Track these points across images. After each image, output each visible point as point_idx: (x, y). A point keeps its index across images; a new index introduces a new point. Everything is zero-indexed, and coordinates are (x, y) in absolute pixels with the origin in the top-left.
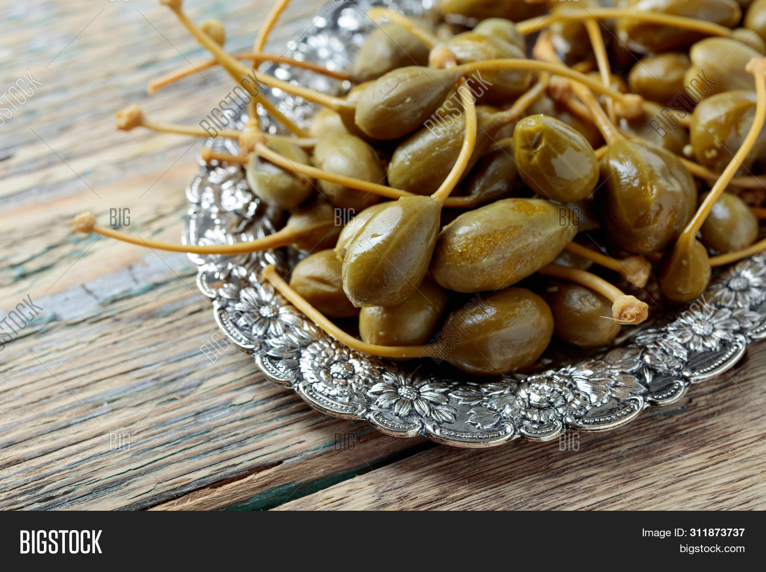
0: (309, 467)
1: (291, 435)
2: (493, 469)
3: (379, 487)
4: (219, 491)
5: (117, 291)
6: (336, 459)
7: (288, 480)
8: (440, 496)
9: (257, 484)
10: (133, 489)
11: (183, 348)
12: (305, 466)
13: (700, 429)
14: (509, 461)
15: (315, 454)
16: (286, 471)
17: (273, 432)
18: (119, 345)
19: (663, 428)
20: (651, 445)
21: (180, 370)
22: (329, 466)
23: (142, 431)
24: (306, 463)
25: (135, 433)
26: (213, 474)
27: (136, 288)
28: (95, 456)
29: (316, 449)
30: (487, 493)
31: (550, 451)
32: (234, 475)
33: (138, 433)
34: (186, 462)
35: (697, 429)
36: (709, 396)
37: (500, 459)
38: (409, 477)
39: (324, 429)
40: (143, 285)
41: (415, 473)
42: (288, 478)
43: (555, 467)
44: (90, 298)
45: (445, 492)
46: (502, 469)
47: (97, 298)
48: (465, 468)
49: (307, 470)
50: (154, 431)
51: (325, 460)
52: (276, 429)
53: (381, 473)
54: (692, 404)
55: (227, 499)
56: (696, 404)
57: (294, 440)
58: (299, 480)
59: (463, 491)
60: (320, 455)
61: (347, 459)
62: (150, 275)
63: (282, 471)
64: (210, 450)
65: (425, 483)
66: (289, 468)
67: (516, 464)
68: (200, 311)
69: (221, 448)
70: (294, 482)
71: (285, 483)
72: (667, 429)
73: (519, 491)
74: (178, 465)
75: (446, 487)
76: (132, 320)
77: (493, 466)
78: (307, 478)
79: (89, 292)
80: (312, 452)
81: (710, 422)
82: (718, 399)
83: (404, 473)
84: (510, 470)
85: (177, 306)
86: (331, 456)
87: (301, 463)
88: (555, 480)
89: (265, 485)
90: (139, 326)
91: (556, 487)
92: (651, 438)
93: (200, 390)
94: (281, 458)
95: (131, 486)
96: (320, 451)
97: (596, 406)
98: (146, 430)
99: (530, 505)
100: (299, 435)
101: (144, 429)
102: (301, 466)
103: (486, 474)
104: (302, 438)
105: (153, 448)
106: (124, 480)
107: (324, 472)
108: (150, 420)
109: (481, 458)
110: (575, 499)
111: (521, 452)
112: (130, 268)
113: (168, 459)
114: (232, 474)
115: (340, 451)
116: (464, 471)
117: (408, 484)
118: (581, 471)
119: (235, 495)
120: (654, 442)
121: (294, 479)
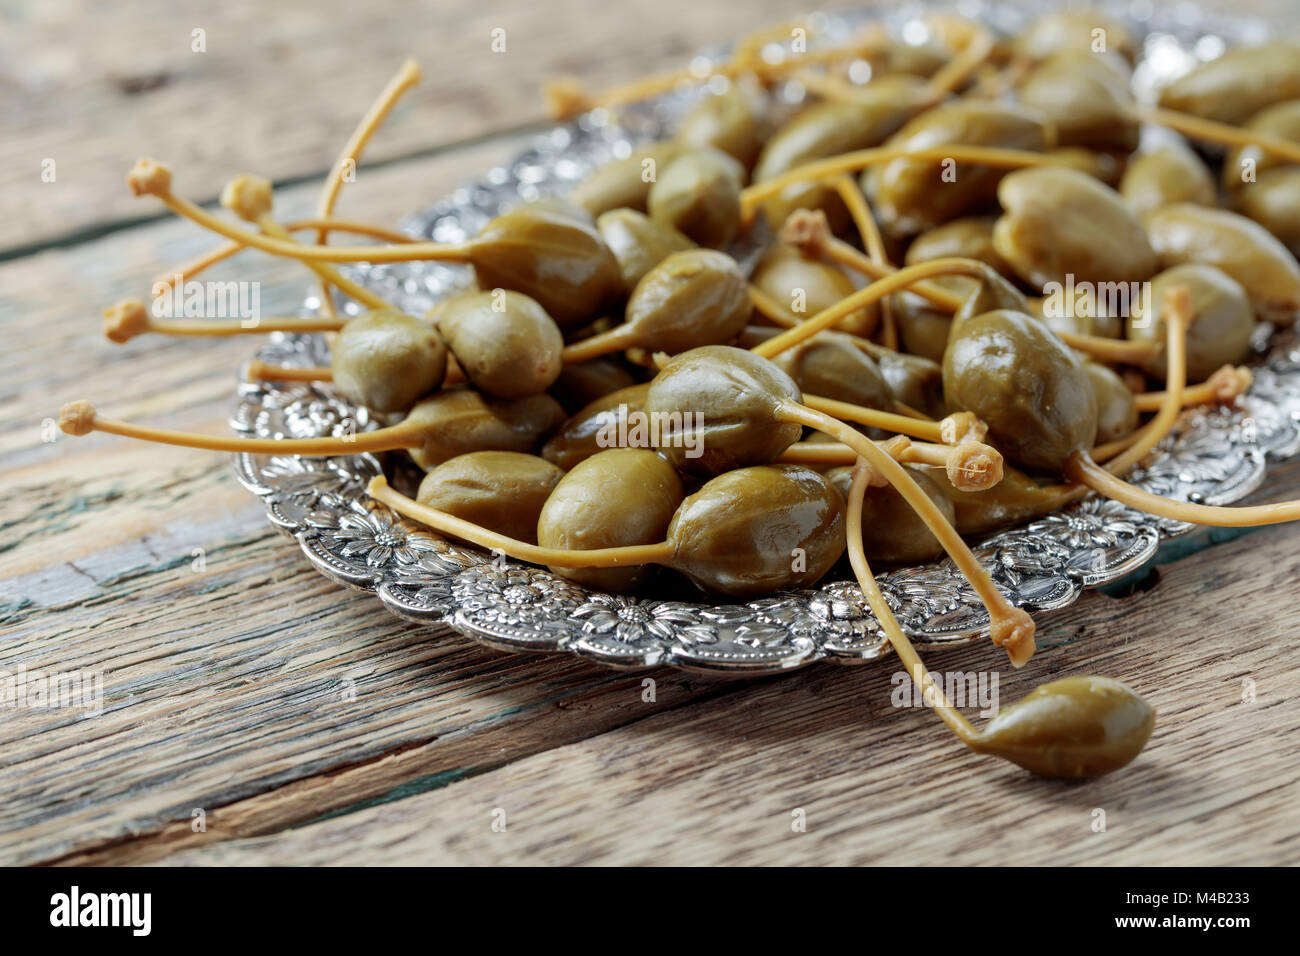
0: (481, 746)
1: (445, 705)
2: (784, 722)
3: (604, 755)
4: (339, 780)
5: (126, 569)
6: (524, 734)
7: (449, 764)
8: (704, 758)
9: (400, 770)
10: (196, 781)
11: (247, 626)
12: (475, 742)
13: (1104, 659)
14: (807, 712)
15: (490, 726)
16: (445, 750)
17: (416, 704)
18: (140, 627)
19: (1045, 661)
20: (1031, 682)
21: (247, 650)
22: (513, 745)
23: (199, 719)
24: (475, 739)
25: (187, 722)
26: (326, 758)
27: (155, 564)
28: (125, 751)
29: (491, 719)
30: (781, 749)
31: (871, 698)
32: (360, 758)
33: (192, 722)
34: (278, 746)
35: (1101, 660)
36: (1110, 623)
37: (793, 710)
38: (650, 739)
39: (498, 695)
40: (167, 559)
41: (657, 734)
42: (448, 761)
43: (882, 714)
44: (84, 578)
45: (710, 753)
46: (799, 720)
47: (94, 579)
48: (739, 724)
49: (477, 750)
50: (219, 718)
51: (505, 735)
52: (420, 700)
53: (603, 740)
54: (1086, 633)
55: (353, 791)
56: (1092, 633)
57: (453, 710)
58: (468, 765)
59: (740, 749)
60: (498, 728)
61: (541, 735)
62: (177, 548)
63: (439, 750)
64: (316, 730)
65: (678, 744)
66: (449, 745)
67: (820, 714)
68: (266, 583)
69: (333, 727)
70: (458, 767)
71: (445, 768)
72: (1052, 662)
73: (832, 743)
74: (266, 749)
75: (712, 747)
76: (157, 599)
77: (784, 719)
78: (481, 762)
79: (81, 572)
80: (484, 723)
81: (1120, 650)
82: (1125, 625)
83: (639, 736)
84: (812, 722)
85: (228, 579)
86: (515, 729)
87: (467, 739)
88: (887, 728)
89: (413, 771)
90: (172, 605)
91: (891, 737)
92: (1029, 674)
93: (285, 669)
94: (435, 732)
95: (192, 778)
96: (497, 722)
97: (939, 613)
98: (205, 717)
99: (853, 759)
100: (459, 703)
101: (202, 715)
102: (469, 743)
103: (773, 728)
104: (464, 707)
105: (221, 735)
106: (179, 773)
107: (506, 754)
108: (207, 707)
109: (761, 711)
110: (925, 748)
111: (824, 700)
112: (144, 540)
113: (248, 745)
114: (357, 755)
115: (529, 723)
116: (736, 728)
117: (649, 748)
118: (926, 716)
119: (365, 785)
120: (1036, 678)
121: (459, 763)
